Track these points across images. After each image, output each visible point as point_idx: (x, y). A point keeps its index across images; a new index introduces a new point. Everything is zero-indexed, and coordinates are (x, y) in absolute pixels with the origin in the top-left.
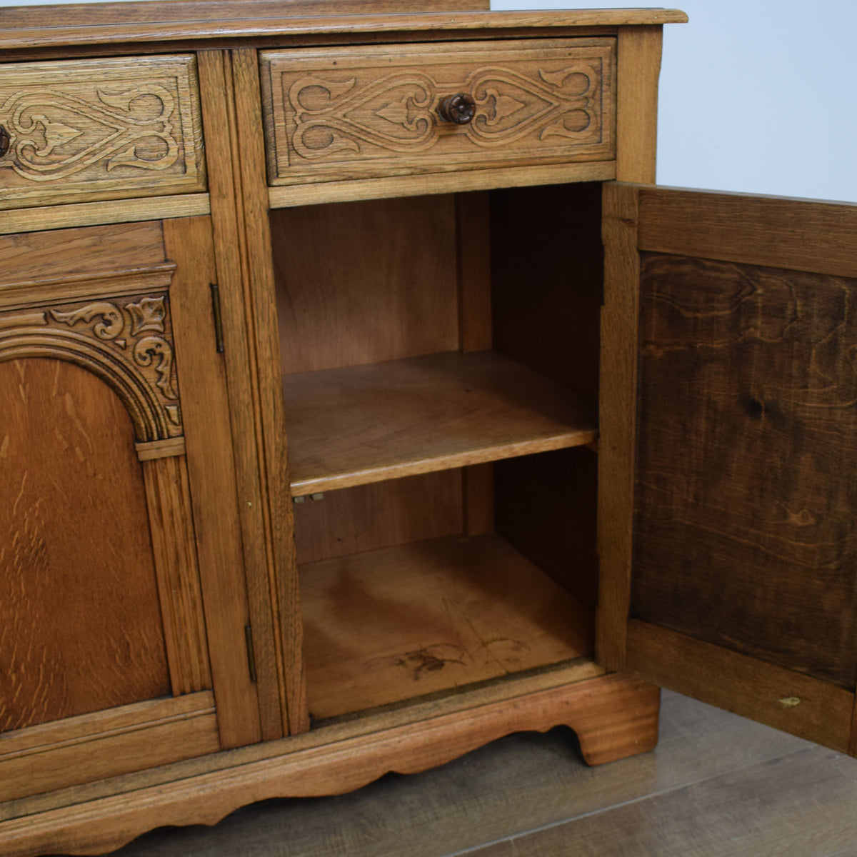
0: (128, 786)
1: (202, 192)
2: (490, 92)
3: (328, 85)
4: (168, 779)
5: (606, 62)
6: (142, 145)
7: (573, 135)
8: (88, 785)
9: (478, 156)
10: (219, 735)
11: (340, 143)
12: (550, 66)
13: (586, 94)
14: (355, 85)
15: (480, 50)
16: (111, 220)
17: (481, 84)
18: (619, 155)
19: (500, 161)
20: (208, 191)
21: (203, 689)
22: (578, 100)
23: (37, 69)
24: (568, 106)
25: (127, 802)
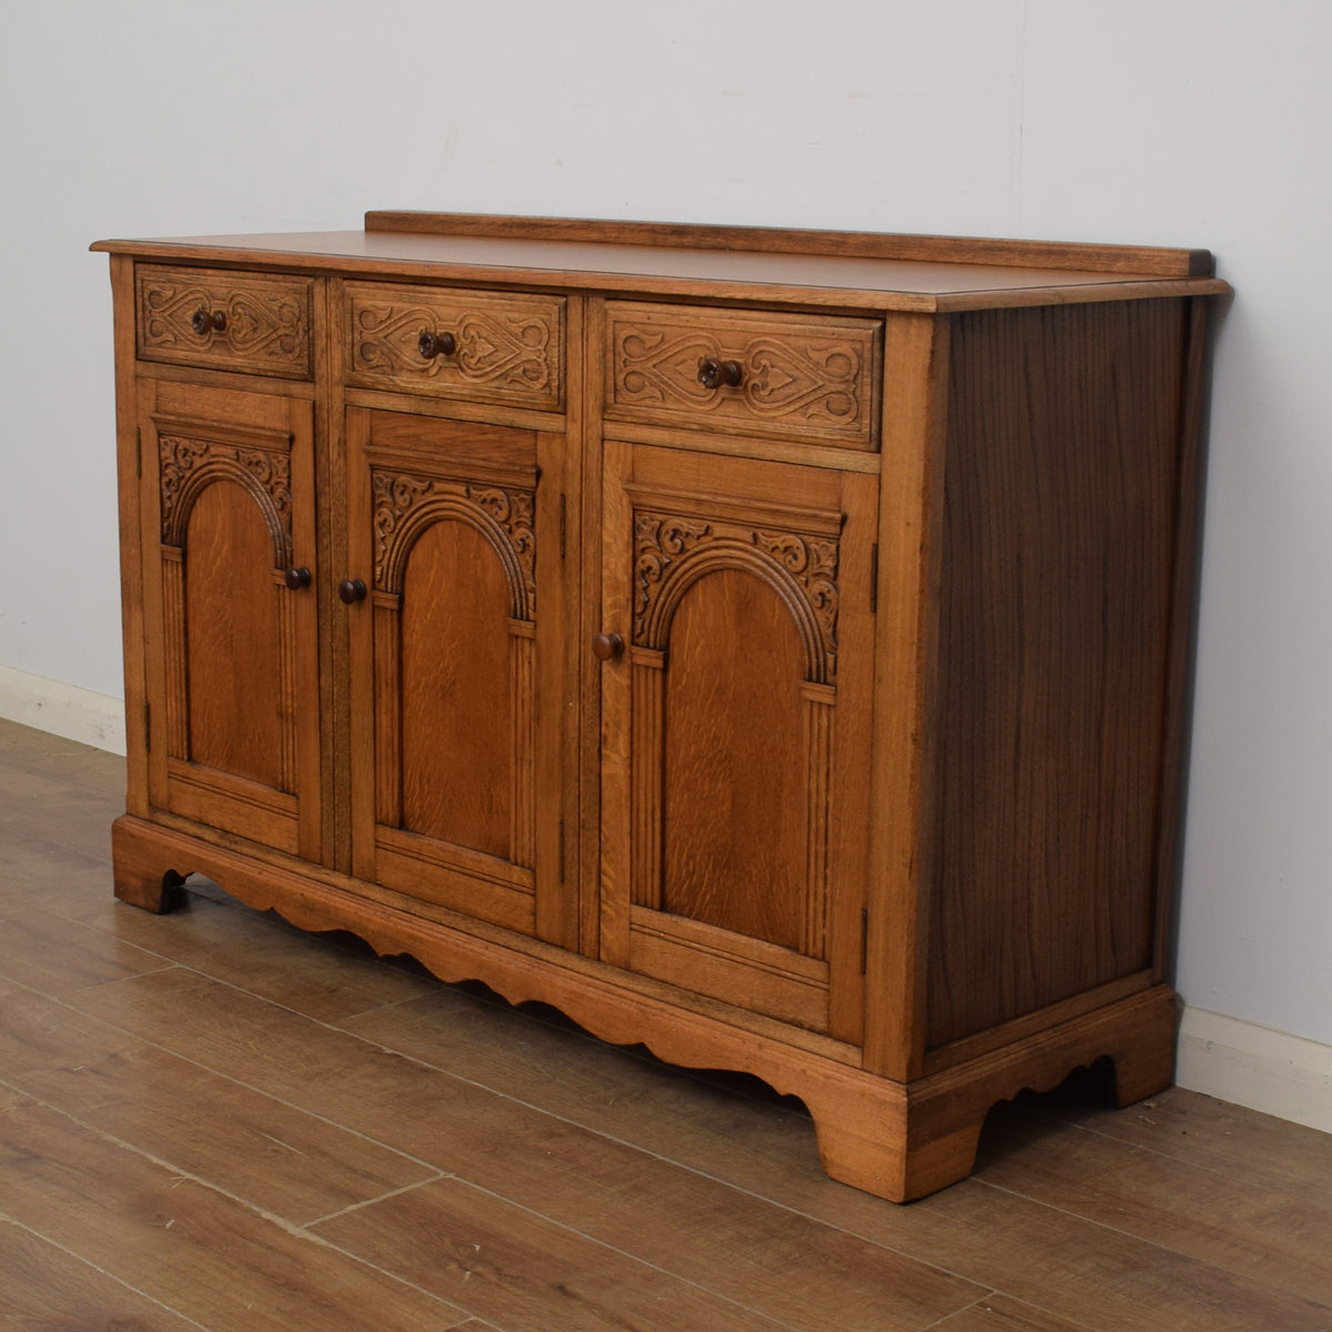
0: (475, 931)
1: (560, 413)
2: (764, 362)
3: (644, 337)
4: (498, 941)
5: (868, 345)
6: (528, 366)
7: (834, 418)
8: (452, 912)
9: (752, 424)
10: (535, 921)
11: (649, 390)
12: (816, 344)
13: (847, 378)
14: (662, 340)
15: (758, 320)
16: (508, 423)
17: (757, 354)
18: (883, 449)
19: (768, 432)
20: (565, 414)
21: (529, 868)
22: (840, 383)
23: (475, 296)
24: (832, 387)
25: (465, 943)
